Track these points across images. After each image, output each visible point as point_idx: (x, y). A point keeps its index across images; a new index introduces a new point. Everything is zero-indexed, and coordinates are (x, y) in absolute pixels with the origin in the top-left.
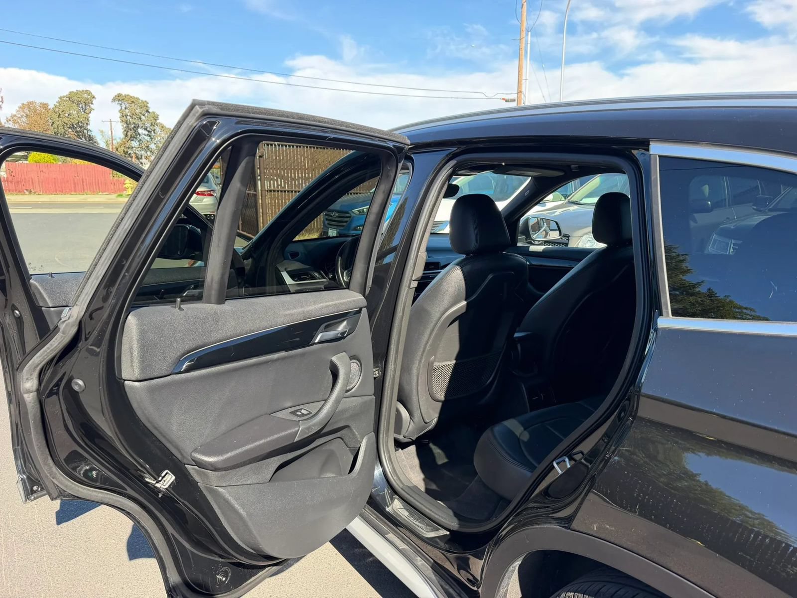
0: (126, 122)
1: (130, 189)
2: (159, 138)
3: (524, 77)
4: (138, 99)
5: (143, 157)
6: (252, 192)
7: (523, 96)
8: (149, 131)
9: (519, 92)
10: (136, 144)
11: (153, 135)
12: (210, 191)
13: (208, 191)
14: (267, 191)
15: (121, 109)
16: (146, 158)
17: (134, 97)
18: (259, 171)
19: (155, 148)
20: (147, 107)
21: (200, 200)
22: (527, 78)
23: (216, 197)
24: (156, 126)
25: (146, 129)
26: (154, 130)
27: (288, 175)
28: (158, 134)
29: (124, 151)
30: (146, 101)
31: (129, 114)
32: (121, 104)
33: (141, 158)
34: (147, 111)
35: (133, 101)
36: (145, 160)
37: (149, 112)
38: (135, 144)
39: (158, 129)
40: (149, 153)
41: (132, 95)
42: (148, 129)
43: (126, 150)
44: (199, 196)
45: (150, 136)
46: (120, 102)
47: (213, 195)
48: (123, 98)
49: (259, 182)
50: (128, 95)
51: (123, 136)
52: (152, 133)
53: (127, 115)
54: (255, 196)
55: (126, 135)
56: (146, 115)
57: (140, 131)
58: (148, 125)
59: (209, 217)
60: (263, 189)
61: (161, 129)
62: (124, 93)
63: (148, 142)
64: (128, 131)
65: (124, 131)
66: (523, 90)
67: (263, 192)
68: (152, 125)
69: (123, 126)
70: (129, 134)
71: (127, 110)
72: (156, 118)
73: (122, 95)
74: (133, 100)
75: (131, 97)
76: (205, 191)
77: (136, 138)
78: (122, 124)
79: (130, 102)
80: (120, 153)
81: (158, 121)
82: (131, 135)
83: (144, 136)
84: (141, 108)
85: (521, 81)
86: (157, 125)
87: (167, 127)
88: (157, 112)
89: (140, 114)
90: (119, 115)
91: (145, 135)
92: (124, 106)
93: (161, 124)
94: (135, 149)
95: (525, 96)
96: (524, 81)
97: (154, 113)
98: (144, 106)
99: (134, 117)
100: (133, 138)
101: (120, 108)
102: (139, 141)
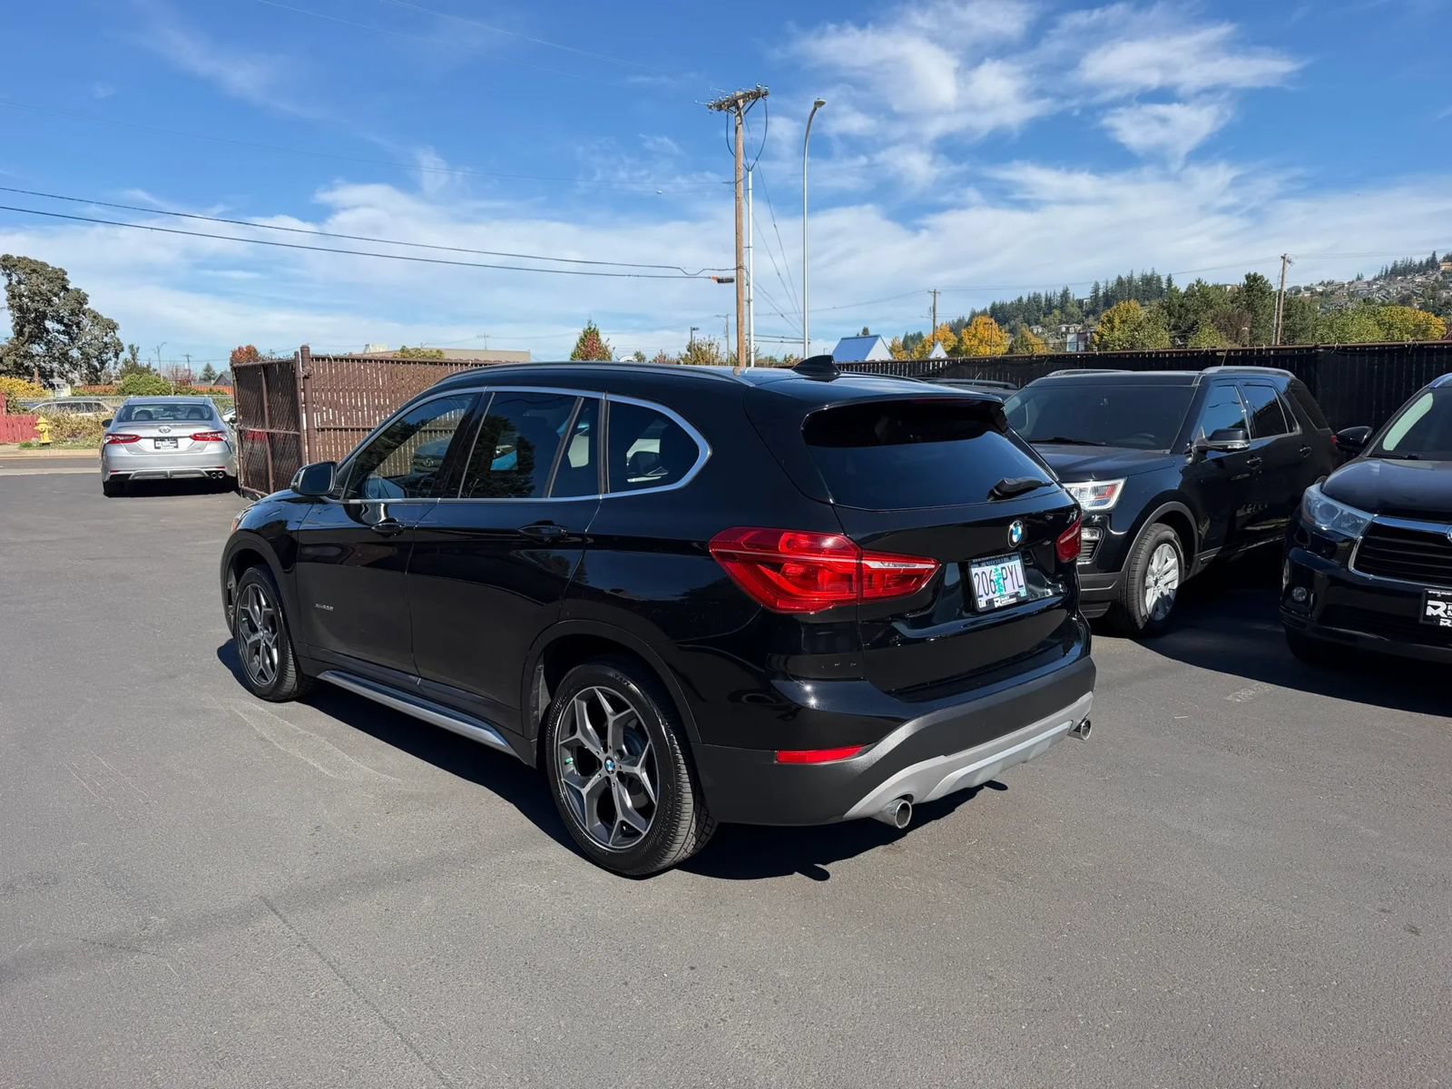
0: (20, 309)
1: (46, 434)
2: (88, 338)
3: (745, 244)
4: (45, 265)
5: (55, 374)
6: (291, 432)
7: (745, 273)
8: (65, 325)
9: (739, 268)
10: (40, 350)
11: (76, 331)
12: (216, 433)
13: (211, 433)
14: (318, 430)
15: (10, 284)
16: (61, 375)
17: (36, 261)
18: (303, 394)
19: (80, 357)
20: (63, 279)
21: (199, 448)
22: (751, 245)
23: (226, 442)
24: (81, 315)
25: (60, 321)
26: (78, 325)
27: (345, 401)
28: (87, 330)
29: (15, 362)
30: (61, 269)
31: (25, 294)
32: (9, 275)
33: (52, 377)
34: (65, 288)
35: (35, 268)
36: (60, 379)
37: (67, 290)
38: (37, 349)
39: (86, 322)
40: (67, 366)
41: (32, 259)
42: (66, 321)
43: (19, 360)
44: (197, 442)
45: (69, 334)
46: (8, 271)
47: (221, 440)
48: (14, 263)
49: (304, 415)
50: (25, 258)
51: (12, 335)
52: (74, 327)
53: (23, 296)
54: (297, 438)
55: (20, 333)
56: (62, 294)
57: (49, 324)
58: (65, 313)
59: (214, 476)
60: (311, 427)
61: (93, 322)
62: (16, 253)
63: (65, 345)
64: (24, 326)
65: (15, 326)
66: (745, 264)
67: (311, 432)
68: (73, 313)
69: (13, 315)
70: (26, 330)
71: (22, 286)
72: (82, 299)
73: (11, 257)
74: (33, 267)
75: (31, 261)
76: (206, 434)
77: (41, 339)
78: (11, 311)
79: (28, 270)
80: (7, 366)
81: (86, 307)
82: (30, 332)
83: (56, 334)
84: (52, 282)
85: (741, 250)
86: (84, 314)
87: (105, 317)
88: (85, 290)
89: (48, 294)
90: (6, 294)
91: (58, 332)
92: (15, 278)
93: (93, 312)
94: (38, 358)
95: (748, 274)
96: (745, 250)
97: (78, 291)
98: (58, 278)
99: (37, 298)
100: (33, 339)
101: (7, 282)
102: (46, 344)
